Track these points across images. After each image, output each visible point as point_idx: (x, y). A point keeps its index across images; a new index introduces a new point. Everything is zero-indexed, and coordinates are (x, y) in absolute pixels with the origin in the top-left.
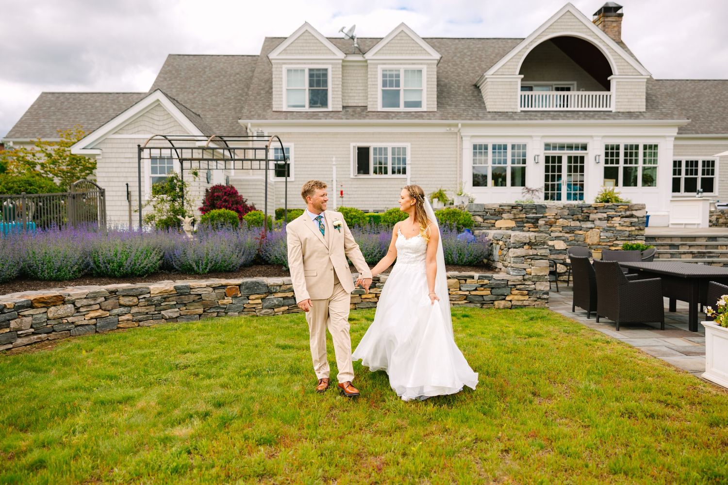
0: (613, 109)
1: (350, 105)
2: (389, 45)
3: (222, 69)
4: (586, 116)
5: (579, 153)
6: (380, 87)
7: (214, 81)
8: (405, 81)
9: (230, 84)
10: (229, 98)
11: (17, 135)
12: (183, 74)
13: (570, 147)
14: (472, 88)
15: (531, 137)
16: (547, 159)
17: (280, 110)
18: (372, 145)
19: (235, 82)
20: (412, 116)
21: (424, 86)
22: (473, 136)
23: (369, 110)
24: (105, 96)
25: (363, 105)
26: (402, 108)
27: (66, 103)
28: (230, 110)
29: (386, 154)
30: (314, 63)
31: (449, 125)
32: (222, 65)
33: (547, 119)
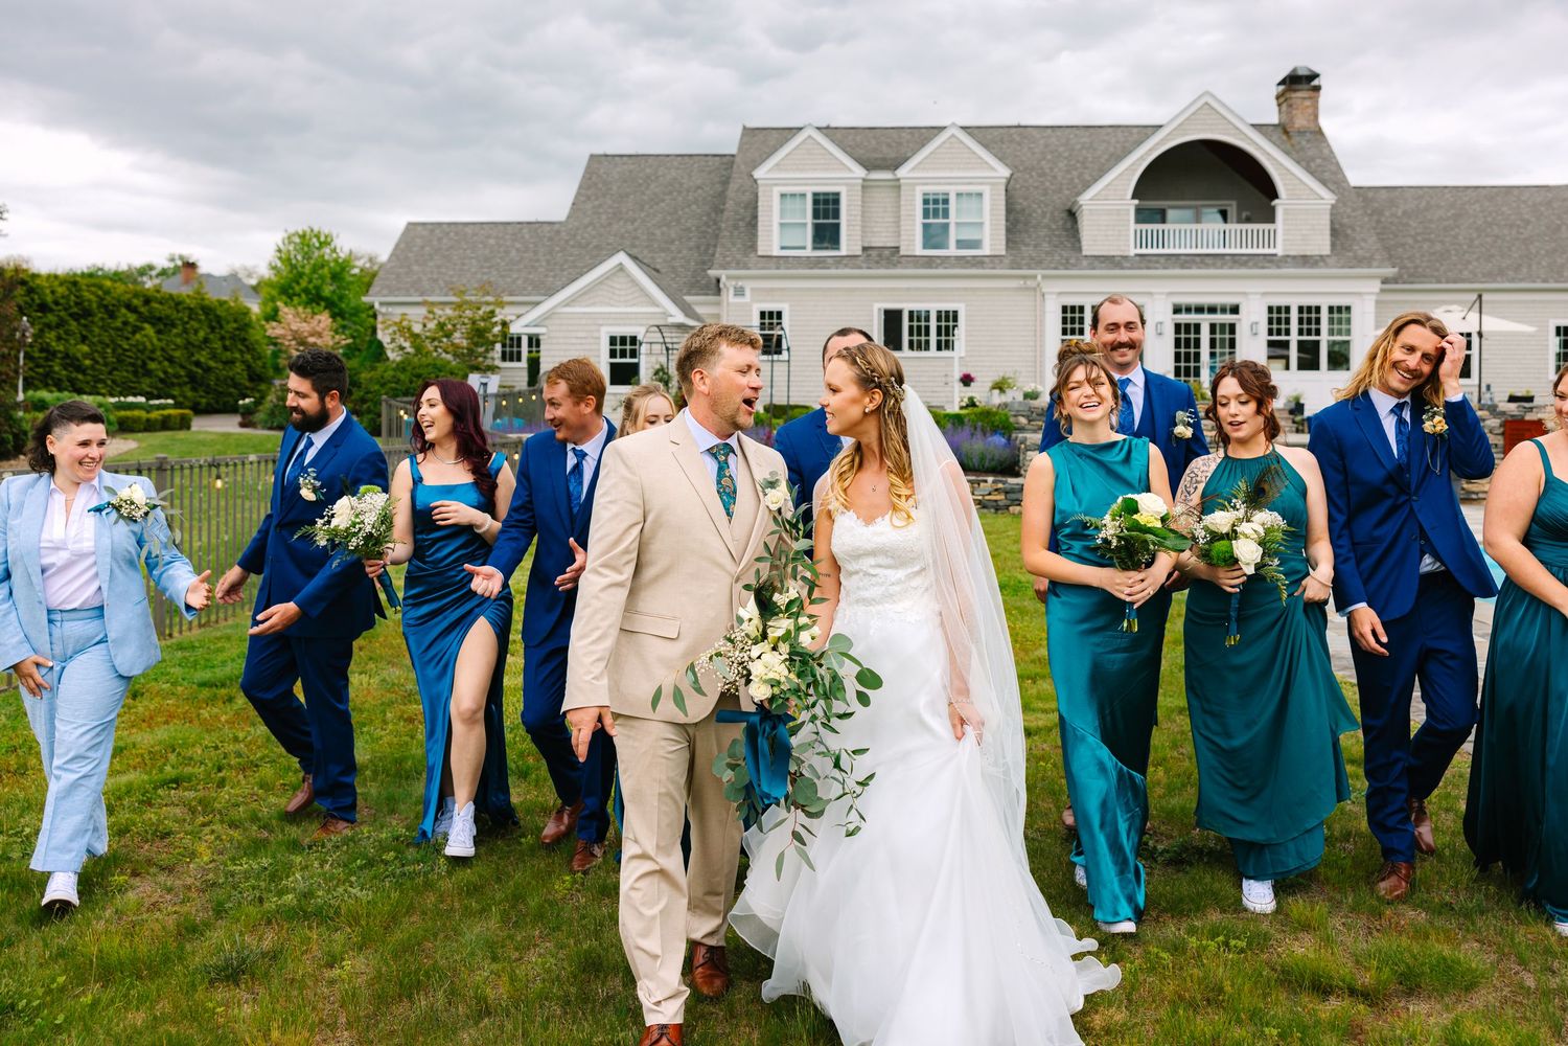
0: (1279, 251)
1: (874, 245)
3: (675, 179)
4: (1235, 262)
5: (1228, 318)
6: (919, 219)
7: (663, 201)
8: (957, 210)
9: (689, 206)
10: (688, 230)
11: (385, 292)
12: (615, 188)
13: (1212, 310)
14: (1065, 215)
15: (1150, 294)
16: (1178, 327)
17: (769, 254)
18: (906, 307)
19: (696, 201)
20: (968, 262)
21: (987, 219)
22: (1060, 294)
23: (902, 253)
24: (501, 227)
25: (893, 245)
26: (952, 251)
27: (445, 241)
28: (691, 249)
29: (927, 319)
30: (821, 185)
31: (1024, 277)
32: (673, 173)
33: (1174, 268)
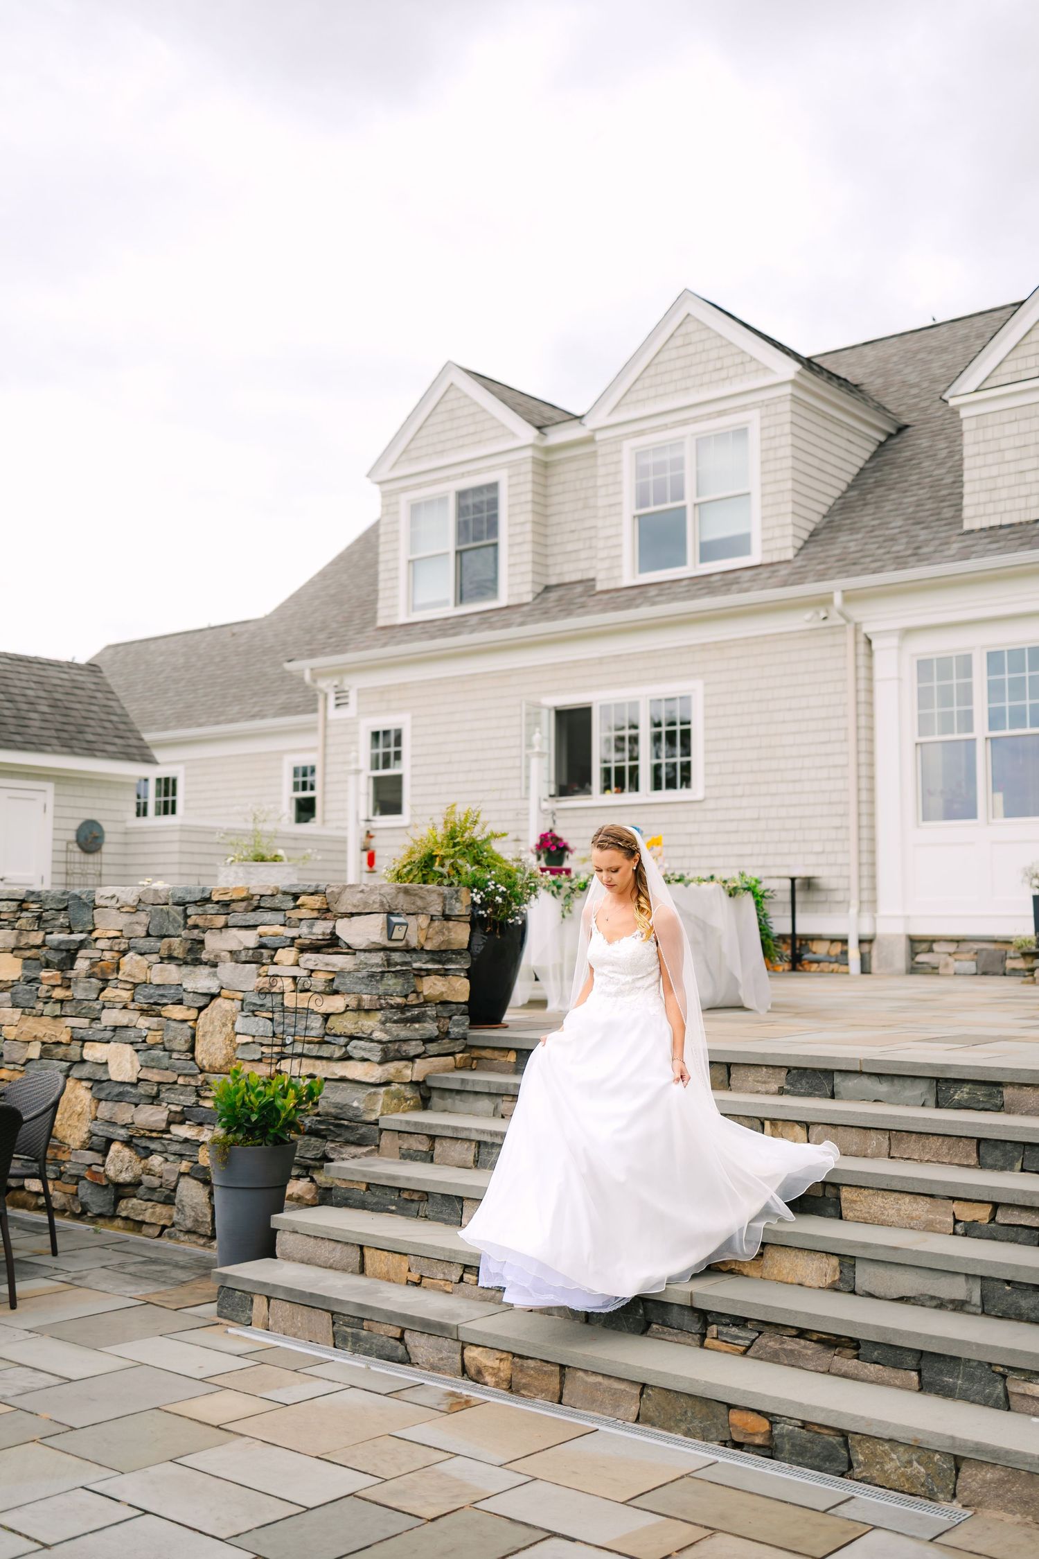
2: (652, 371)
6: (629, 508)
8: (698, 475)
17: (389, 621)
18: (598, 698)
21: (754, 485)
22: (907, 632)
23: (599, 587)
25: (591, 574)
26: (693, 567)
30: (469, 473)
31: (813, 602)
